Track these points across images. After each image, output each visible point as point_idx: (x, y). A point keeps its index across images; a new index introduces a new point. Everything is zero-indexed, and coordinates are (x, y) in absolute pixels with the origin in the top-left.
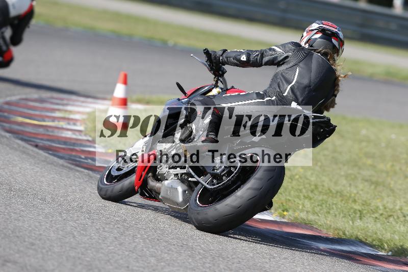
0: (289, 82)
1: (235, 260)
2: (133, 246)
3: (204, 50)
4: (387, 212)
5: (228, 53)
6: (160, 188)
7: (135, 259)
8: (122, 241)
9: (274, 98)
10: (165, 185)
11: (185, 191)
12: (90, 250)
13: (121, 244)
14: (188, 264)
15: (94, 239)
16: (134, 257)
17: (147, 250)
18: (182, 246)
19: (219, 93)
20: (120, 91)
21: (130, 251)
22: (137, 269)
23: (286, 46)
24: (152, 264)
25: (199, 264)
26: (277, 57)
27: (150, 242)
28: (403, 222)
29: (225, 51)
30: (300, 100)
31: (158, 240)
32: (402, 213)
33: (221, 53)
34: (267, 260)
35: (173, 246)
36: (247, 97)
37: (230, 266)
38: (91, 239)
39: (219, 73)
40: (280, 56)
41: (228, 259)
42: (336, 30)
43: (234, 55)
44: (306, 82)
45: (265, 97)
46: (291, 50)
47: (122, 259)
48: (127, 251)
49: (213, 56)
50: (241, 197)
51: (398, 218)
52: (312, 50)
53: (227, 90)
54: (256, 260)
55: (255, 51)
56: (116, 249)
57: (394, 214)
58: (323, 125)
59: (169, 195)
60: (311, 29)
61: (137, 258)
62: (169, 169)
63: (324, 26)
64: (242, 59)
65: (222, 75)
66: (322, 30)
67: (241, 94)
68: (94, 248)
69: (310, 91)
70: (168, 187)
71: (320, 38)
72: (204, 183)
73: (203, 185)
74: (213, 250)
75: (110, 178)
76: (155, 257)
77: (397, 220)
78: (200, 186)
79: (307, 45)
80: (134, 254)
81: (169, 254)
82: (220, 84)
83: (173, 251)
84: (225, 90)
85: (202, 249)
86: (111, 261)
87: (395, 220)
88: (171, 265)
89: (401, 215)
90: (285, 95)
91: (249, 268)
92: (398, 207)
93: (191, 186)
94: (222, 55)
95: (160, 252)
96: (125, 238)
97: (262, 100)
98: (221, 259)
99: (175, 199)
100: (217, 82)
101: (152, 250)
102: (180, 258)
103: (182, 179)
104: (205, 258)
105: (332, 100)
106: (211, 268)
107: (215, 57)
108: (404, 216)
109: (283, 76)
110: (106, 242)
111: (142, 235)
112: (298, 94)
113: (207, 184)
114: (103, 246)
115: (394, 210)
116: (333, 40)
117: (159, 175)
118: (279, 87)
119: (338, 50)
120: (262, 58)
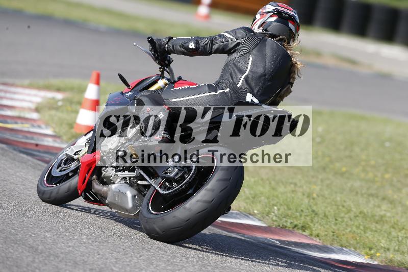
0: (242, 72)
3: (148, 38)
5: (175, 40)
6: (107, 193)
9: (228, 90)
10: (112, 190)
11: (135, 196)
19: (166, 84)
23: (237, 31)
26: (228, 44)
29: (170, 38)
30: (255, 91)
33: (166, 41)
36: (199, 89)
39: (165, 63)
40: (232, 43)
42: (293, 13)
43: (181, 42)
44: (260, 70)
45: (218, 89)
46: (242, 36)
49: (157, 45)
53: (175, 82)
59: (118, 201)
60: (266, 11)
62: (116, 171)
64: (190, 47)
65: (168, 65)
66: (278, 13)
67: (191, 87)
69: (265, 81)
70: (115, 192)
71: (275, 21)
72: (155, 186)
73: (155, 189)
75: (51, 179)
78: (151, 190)
79: (261, 28)
82: (166, 74)
84: (172, 82)
90: (238, 86)
93: (141, 190)
94: (167, 43)
97: (214, 93)
99: (123, 205)
100: (163, 73)
103: (131, 183)
107: (160, 46)
112: (253, 84)
113: (160, 187)
117: (105, 177)
118: (232, 77)
119: (294, 35)
120: (212, 45)
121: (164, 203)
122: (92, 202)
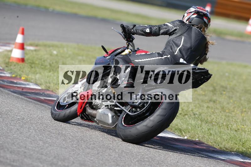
0: (178, 46)
1: (92, 143)
2: (29, 134)
3: (121, 25)
4: (184, 112)
5: (137, 27)
6: (96, 114)
7: (30, 142)
8: (22, 131)
9: (169, 56)
10: (99, 112)
11: (113, 116)
12: (2, 137)
13: (21, 133)
14: (62, 145)
15: (4, 130)
16: (29, 141)
17: (37, 137)
18: (59, 134)
19: (130, 52)
20: (19, 39)
21: (27, 137)
22: (31, 148)
23: (175, 22)
24: (41, 145)
25: (69, 145)
26: (169, 30)
27: (39, 132)
28: (194, 119)
29: (135, 26)
30: (185, 57)
31: (44, 130)
32: (193, 113)
34: (111, 142)
35: (53, 134)
36: (152, 55)
37: (88, 146)
38: (2, 130)
39: (130, 40)
40: (172, 29)
41: (87, 142)
42: (206, 12)
43: (141, 28)
44: (188, 45)
45: (163, 55)
46: (178, 25)
47: (22, 142)
48: (25, 137)
49: (126, 29)
50: (153, 121)
51: (191, 116)
52: (191, 25)
53: (136, 51)
54: (105, 142)
55: (155, 26)
56: (18, 136)
57: (189, 113)
58: (203, 74)
59: (103, 119)
60: (190, 11)
61: (31, 142)
62: (102, 102)
63: (199, 10)
64: (147, 31)
65: (132, 41)
66: (197, 13)
67: (148, 53)
68: (4, 135)
69: (192, 51)
70: (101, 114)
71: (196, 17)
73: (126, 112)
74: (78, 136)
75: (60, 107)
76: (42, 141)
77: (190, 117)
78: (123, 113)
79: (188, 22)
80: (29, 139)
81: (51, 139)
82: (130, 47)
83: (53, 137)
85: (71, 135)
86: (15, 143)
87: (189, 117)
88: (52, 145)
89: (192, 114)
90: (175, 54)
91: (100, 147)
92: (190, 109)
93: (117, 113)
94: (133, 29)
95: (45, 138)
96: (24, 130)
97: (161, 58)
98: (83, 142)
99: (106, 122)
100: (128, 46)
101: (40, 136)
102: (57, 141)
103: (111, 108)
104: (73, 141)
105: (205, 57)
106: (77, 147)
107: (128, 30)
108: (194, 115)
109: (174, 42)
110: (12, 132)
111: (34, 127)
112: (184, 53)
113: (129, 111)
114: (10, 134)
115: (188, 111)
116: (205, 19)
117: (94, 105)
118: (172, 49)
119: (207, 25)
120: (160, 30)
121: (131, 121)
122: (85, 120)
